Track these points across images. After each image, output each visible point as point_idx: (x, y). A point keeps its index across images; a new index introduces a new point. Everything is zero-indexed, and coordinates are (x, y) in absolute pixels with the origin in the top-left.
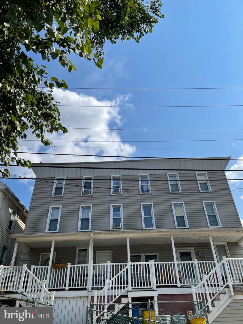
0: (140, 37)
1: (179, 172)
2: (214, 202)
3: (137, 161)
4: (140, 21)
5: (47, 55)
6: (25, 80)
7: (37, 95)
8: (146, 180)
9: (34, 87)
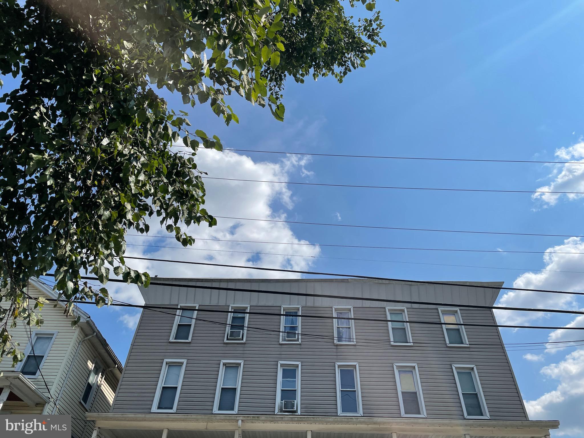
0: (345, 73)
1: (409, 305)
2: (475, 368)
3: (331, 281)
4: (346, 49)
5: (192, 94)
6: (149, 135)
7: (168, 159)
8: (347, 319)
9: (165, 146)
